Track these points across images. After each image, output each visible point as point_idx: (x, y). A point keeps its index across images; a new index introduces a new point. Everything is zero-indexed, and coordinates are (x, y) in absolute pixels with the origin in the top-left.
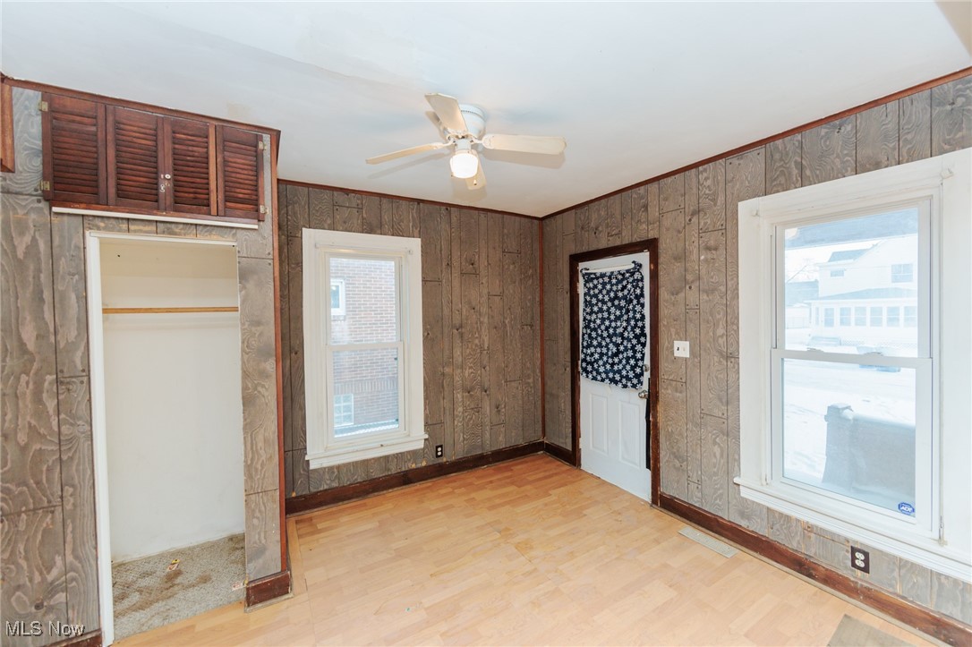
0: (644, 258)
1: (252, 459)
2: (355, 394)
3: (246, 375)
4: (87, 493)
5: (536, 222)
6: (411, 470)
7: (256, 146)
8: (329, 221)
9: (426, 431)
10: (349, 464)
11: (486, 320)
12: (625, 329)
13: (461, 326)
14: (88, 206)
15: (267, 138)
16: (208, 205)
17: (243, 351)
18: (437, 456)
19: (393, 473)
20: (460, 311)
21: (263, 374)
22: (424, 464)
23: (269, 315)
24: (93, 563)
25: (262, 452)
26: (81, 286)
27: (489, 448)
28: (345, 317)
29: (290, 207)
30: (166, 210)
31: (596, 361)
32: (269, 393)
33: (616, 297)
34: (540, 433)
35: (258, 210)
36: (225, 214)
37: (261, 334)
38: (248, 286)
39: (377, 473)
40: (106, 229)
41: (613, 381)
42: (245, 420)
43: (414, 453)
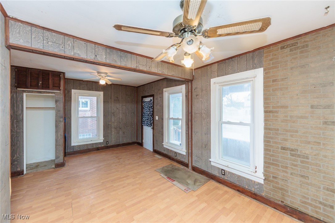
0: (152, 98)
1: (57, 138)
2: (92, 133)
3: (56, 121)
4: (22, 143)
5: (136, 88)
6: (99, 147)
7: (60, 76)
8: (79, 88)
9: (104, 138)
10: (83, 145)
11: (121, 111)
12: (149, 114)
13: (114, 113)
14: (24, 88)
15: (62, 74)
16: (49, 88)
17: (56, 116)
18: (107, 144)
19: (94, 147)
20: (114, 109)
21: (60, 121)
22: (103, 146)
23: (62, 109)
24: (22, 156)
25: (59, 137)
26: (22, 103)
27: (121, 143)
28: (89, 110)
29: (69, 85)
30: (40, 89)
31: (145, 121)
32: (62, 125)
33: (148, 107)
34: (136, 139)
35: (60, 88)
36: (53, 89)
37: (60, 113)
38: (57, 103)
39: (90, 147)
40: (28, 92)
41: (147, 125)
42: (56, 130)
43: (100, 143)
